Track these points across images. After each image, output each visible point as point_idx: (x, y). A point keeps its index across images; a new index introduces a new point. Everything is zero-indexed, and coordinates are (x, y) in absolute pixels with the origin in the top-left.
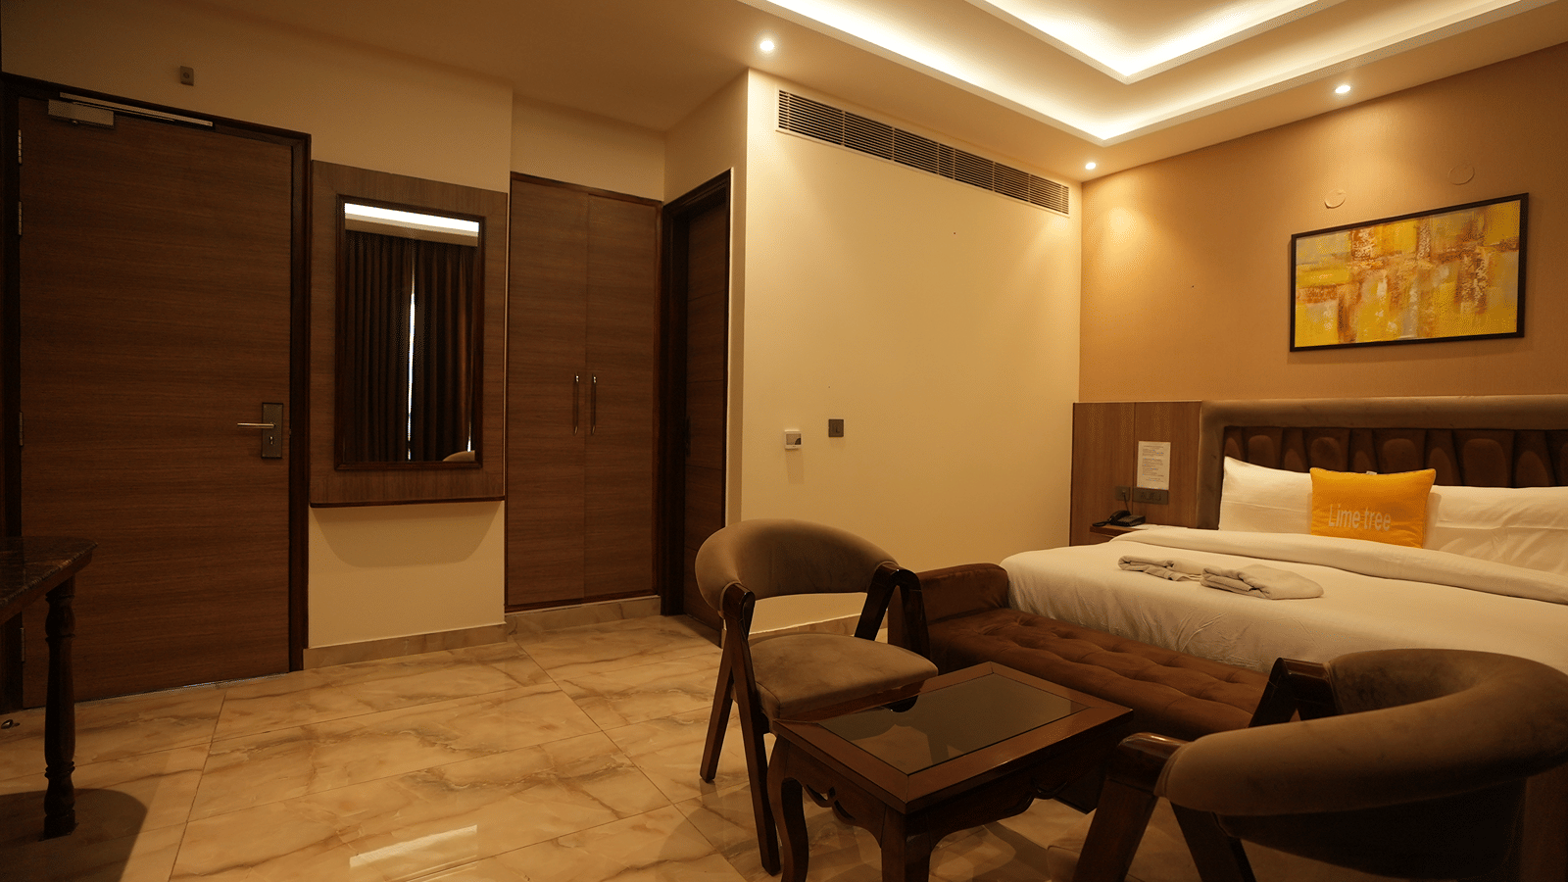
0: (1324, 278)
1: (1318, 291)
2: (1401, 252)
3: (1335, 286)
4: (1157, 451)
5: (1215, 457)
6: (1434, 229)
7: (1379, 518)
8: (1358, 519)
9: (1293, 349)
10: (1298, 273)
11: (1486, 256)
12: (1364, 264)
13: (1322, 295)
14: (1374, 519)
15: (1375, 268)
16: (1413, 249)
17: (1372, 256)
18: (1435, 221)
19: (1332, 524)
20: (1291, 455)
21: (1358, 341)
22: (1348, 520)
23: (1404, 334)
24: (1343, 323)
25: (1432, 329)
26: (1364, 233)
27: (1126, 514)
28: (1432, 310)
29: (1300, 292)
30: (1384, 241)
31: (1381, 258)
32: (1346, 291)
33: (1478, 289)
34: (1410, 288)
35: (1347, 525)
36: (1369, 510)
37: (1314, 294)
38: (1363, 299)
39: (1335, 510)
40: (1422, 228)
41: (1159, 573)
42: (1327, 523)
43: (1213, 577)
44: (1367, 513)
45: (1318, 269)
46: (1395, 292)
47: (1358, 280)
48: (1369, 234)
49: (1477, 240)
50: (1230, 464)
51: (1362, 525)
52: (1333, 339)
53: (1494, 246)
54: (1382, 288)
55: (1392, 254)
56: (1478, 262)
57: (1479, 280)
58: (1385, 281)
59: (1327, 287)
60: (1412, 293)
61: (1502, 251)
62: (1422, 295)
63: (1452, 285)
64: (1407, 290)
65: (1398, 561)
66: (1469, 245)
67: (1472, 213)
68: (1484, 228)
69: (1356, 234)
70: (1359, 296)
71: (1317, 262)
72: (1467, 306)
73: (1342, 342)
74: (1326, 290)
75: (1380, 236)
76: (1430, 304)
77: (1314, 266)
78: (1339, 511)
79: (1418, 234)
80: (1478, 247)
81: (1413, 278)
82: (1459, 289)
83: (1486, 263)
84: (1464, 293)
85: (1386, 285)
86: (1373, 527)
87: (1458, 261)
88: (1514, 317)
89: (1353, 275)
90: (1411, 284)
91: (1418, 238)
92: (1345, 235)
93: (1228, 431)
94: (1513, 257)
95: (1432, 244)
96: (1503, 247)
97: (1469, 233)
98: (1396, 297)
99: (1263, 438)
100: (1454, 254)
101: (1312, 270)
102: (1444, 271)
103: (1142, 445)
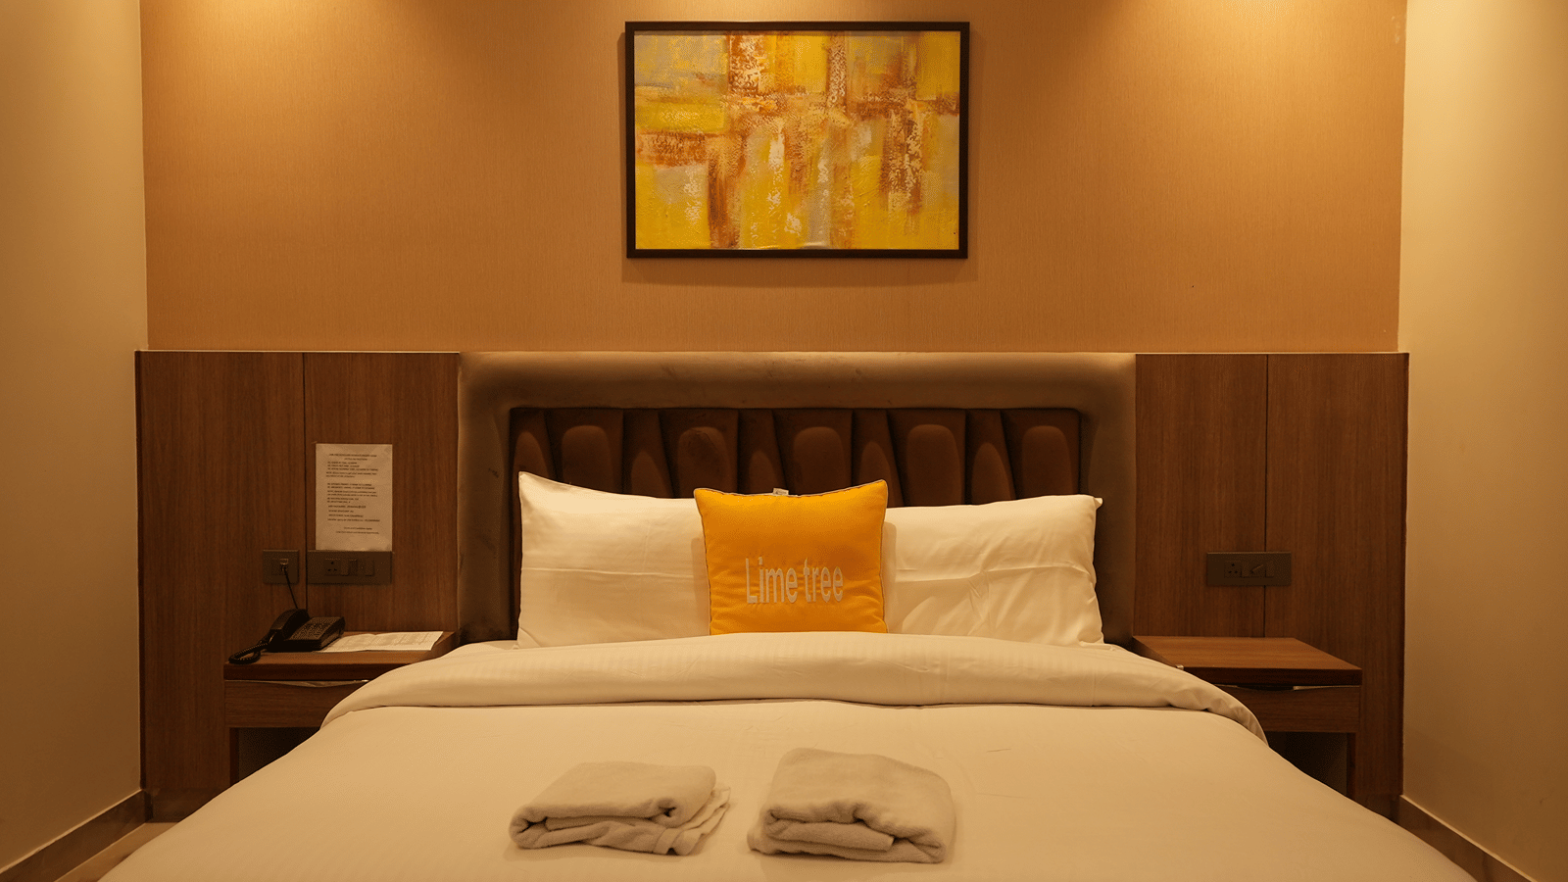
0: (683, 117)
1: (673, 142)
2: (804, 90)
3: (701, 138)
4: (362, 465)
5: (496, 474)
6: (851, 58)
7: (826, 579)
8: (795, 584)
9: (632, 252)
10: (639, 102)
11: (920, 117)
12: (748, 102)
13: (681, 151)
14: (818, 582)
15: (767, 114)
16: (821, 88)
17: (761, 88)
18: (852, 43)
19: (752, 598)
20: (645, 462)
21: (742, 246)
22: (779, 589)
23: (811, 241)
24: (717, 212)
25: (850, 233)
26: (748, 43)
27: (299, 618)
28: (849, 201)
29: (642, 140)
30: (780, 64)
31: (774, 96)
32: (718, 146)
33: (909, 171)
34: (818, 157)
35: (779, 596)
36: (809, 564)
37: (666, 148)
38: (749, 167)
39: (754, 569)
40: (835, 51)
41: (642, 842)
42: (743, 598)
43: (794, 830)
44: (806, 569)
45: (675, 101)
46: (796, 161)
47: (740, 132)
48: (757, 47)
49: (907, 87)
50: (531, 487)
51: (802, 593)
52: (699, 238)
53: (929, 102)
54: (777, 149)
55: (791, 91)
56: (909, 125)
57: (912, 157)
58: (781, 139)
59: (690, 137)
60: (821, 165)
61: (940, 113)
62: (837, 171)
63: (876, 160)
64: (814, 160)
65: (937, 671)
66: (899, 93)
67: (899, 40)
68: (917, 68)
69: (736, 44)
70: (742, 161)
71: (670, 86)
72: (897, 199)
73: (717, 245)
74: (687, 144)
75: (773, 53)
76: (847, 190)
77: (666, 92)
78: (761, 571)
79: (829, 61)
80: (909, 100)
81: (822, 140)
82: (885, 168)
83: (919, 129)
84: (892, 176)
85: (783, 147)
86: (819, 595)
87: (883, 119)
88: (955, 224)
89: (731, 120)
90: (820, 150)
91: (829, 69)
92: (717, 40)
93: (518, 419)
94: (952, 123)
95: (849, 86)
96: (939, 105)
97: (898, 76)
98: (799, 172)
99: (591, 430)
100: (878, 107)
101: (664, 100)
102: (865, 135)
103: (325, 452)
